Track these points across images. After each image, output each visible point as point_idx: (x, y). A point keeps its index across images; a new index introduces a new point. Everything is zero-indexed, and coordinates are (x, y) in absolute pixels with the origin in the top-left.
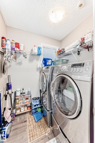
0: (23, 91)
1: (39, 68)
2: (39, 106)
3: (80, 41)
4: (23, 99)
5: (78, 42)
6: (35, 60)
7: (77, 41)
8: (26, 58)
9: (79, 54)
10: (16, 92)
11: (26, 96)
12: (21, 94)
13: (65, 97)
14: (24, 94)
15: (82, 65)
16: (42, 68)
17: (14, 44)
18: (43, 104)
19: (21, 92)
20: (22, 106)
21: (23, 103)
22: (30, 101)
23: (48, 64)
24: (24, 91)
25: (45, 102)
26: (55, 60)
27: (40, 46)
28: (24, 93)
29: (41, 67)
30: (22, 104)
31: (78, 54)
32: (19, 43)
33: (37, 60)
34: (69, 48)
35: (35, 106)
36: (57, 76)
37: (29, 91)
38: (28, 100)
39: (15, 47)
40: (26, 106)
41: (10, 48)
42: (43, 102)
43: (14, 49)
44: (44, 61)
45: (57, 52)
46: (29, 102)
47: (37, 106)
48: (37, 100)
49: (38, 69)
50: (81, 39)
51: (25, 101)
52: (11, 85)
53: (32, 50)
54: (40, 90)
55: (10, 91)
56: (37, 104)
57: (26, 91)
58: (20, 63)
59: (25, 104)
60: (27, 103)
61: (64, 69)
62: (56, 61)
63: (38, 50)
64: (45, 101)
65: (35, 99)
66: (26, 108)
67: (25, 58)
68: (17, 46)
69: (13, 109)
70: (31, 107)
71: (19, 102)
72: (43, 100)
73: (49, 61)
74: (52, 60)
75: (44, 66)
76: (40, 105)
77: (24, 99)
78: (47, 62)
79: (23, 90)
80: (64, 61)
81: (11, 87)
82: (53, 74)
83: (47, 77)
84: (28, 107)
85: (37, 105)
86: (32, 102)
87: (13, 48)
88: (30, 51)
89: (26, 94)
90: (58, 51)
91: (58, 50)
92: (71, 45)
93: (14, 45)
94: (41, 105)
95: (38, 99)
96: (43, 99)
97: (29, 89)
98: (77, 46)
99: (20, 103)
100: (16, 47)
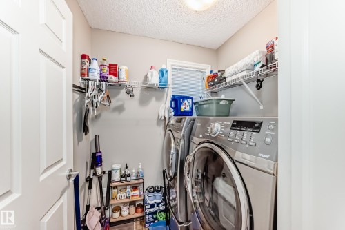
0: (126, 170)
1: (163, 118)
2: (162, 207)
3: (263, 52)
4: (126, 189)
5: (259, 57)
6: (154, 99)
7: (254, 53)
8: (133, 96)
9: (259, 87)
10: (111, 171)
11: (132, 182)
12: (122, 177)
13: (219, 197)
14: (128, 178)
15: (257, 125)
16: (170, 118)
17: (107, 68)
18: (169, 203)
19: (123, 172)
20: (125, 204)
21: (127, 197)
22: (142, 193)
23: (183, 109)
24: (128, 172)
25: (174, 199)
26: (199, 100)
27: (164, 67)
28: (129, 175)
29: (167, 117)
30: (124, 200)
31: (257, 86)
32: (117, 65)
33: (159, 99)
34: (236, 70)
35: (152, 206)
36: (199, 144)
37: (140, 170)
38: (137, 192)
39: (108, 73)
40: (132, 203)
41: (97, 77)
42: (171, 198)
43: (107, 77)
44: (173, 102)
45: (206, 79)
46: (140, 196)
47: (157, 206)
48: (157, 194)
49: (159, 120)
50: (268, 48)
51: (131, 194)
52: (101, 156)
53: (146, 78)
54: (164, 172)
55: (99, 170)
56: (158, 201)
57: (133, 171)
58: (120, 109)
59: (131, 200)
60: (135, 198)
61: (215, 130)
62: (202, 103)
63: (161, 76)
64: (175, 196)
65: (152, 190)
66: (133, 209)
67: (131, 96)
68: (113, 71)
69: (105, 209)
70: (142, 207)
71: (118, 195)
72: (171, 194)
73: (186, 101)
74: (192, 99)
75: (173, 113)
76: (164, 205)
77: (128, 189)
78: (181, 104)
79: (126, 167)
80: (222, 103)
81: (101, 160)
82: (192, 136)
83: (179, 144)
84: (136, 208)
85: (158, 204)
86: (146, 197)
87: (103, 77)
88: (141, 80)
89: (133, 177)
90: (209, 77)
91: (208, 74)
92: (239, 63)
93: (106, 70)
94: (166, 205)
95: (160, 191)
96: (171, 191)
97: (140, 166)
98: (256, 65)
99: (121, 197)
100: (110, 74)
